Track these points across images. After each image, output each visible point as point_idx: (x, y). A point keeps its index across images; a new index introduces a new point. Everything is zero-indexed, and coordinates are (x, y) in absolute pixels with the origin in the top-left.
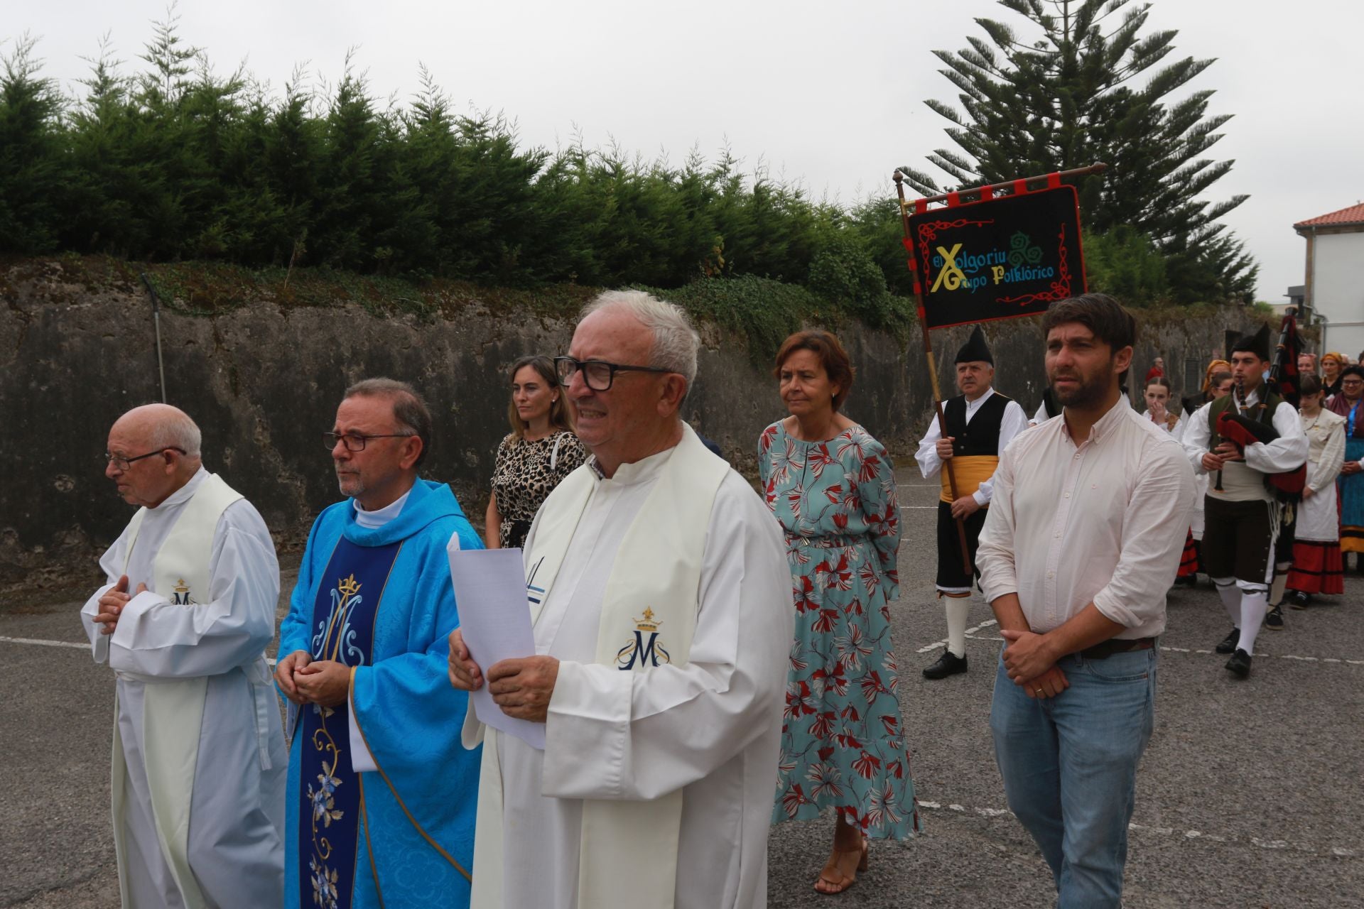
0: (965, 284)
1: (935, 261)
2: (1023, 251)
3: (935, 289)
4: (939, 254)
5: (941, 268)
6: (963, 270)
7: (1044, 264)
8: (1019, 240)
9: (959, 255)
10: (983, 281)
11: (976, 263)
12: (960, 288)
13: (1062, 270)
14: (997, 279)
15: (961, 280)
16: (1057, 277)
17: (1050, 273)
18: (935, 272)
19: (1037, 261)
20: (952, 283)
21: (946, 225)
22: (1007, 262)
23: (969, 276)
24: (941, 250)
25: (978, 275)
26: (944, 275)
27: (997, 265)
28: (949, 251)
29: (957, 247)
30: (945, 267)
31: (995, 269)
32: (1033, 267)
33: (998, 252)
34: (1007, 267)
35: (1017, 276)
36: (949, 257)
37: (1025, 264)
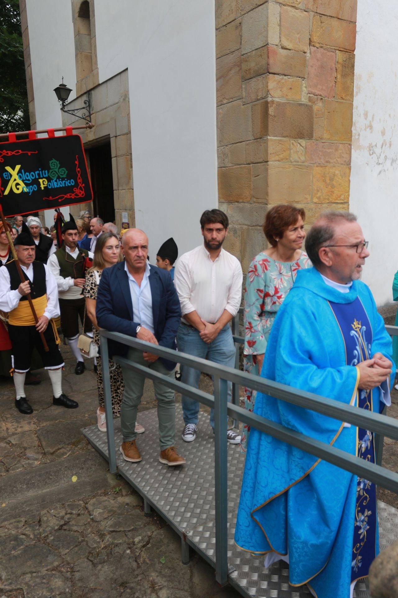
0: (26, 190)
1: (5, 176)
2: (57, 170)
3: (6, 192)
4: (7, 171)
5: (9, 180)
6: (23, 181)
7: (69, 178)
8: (54, 164)
9: (20, 172)
10: (35, 188)
11: (30, 177)
12: (23, 192)
13: (79, 181)
14: (42, 187)
15: (22, 188)
16: (76, 185)
17: (72, 182)
18: (5, 183)
19: (65, 176)
20: (18, 189)
21: (10, 153)
22: (49, 176)
23: (27, 185)
24: (8, 168)
25: (32, 184)
26: (12, 184)
27: (42, 178)
28: (14, 169)
29: (18, 167)
30: (12, 179)
31: (41, 181)
32: (63, 179)
33: (42, 170)
34: (49, 179)
35: (55, 184)
36: (14, 172)
37: (58, 178)
